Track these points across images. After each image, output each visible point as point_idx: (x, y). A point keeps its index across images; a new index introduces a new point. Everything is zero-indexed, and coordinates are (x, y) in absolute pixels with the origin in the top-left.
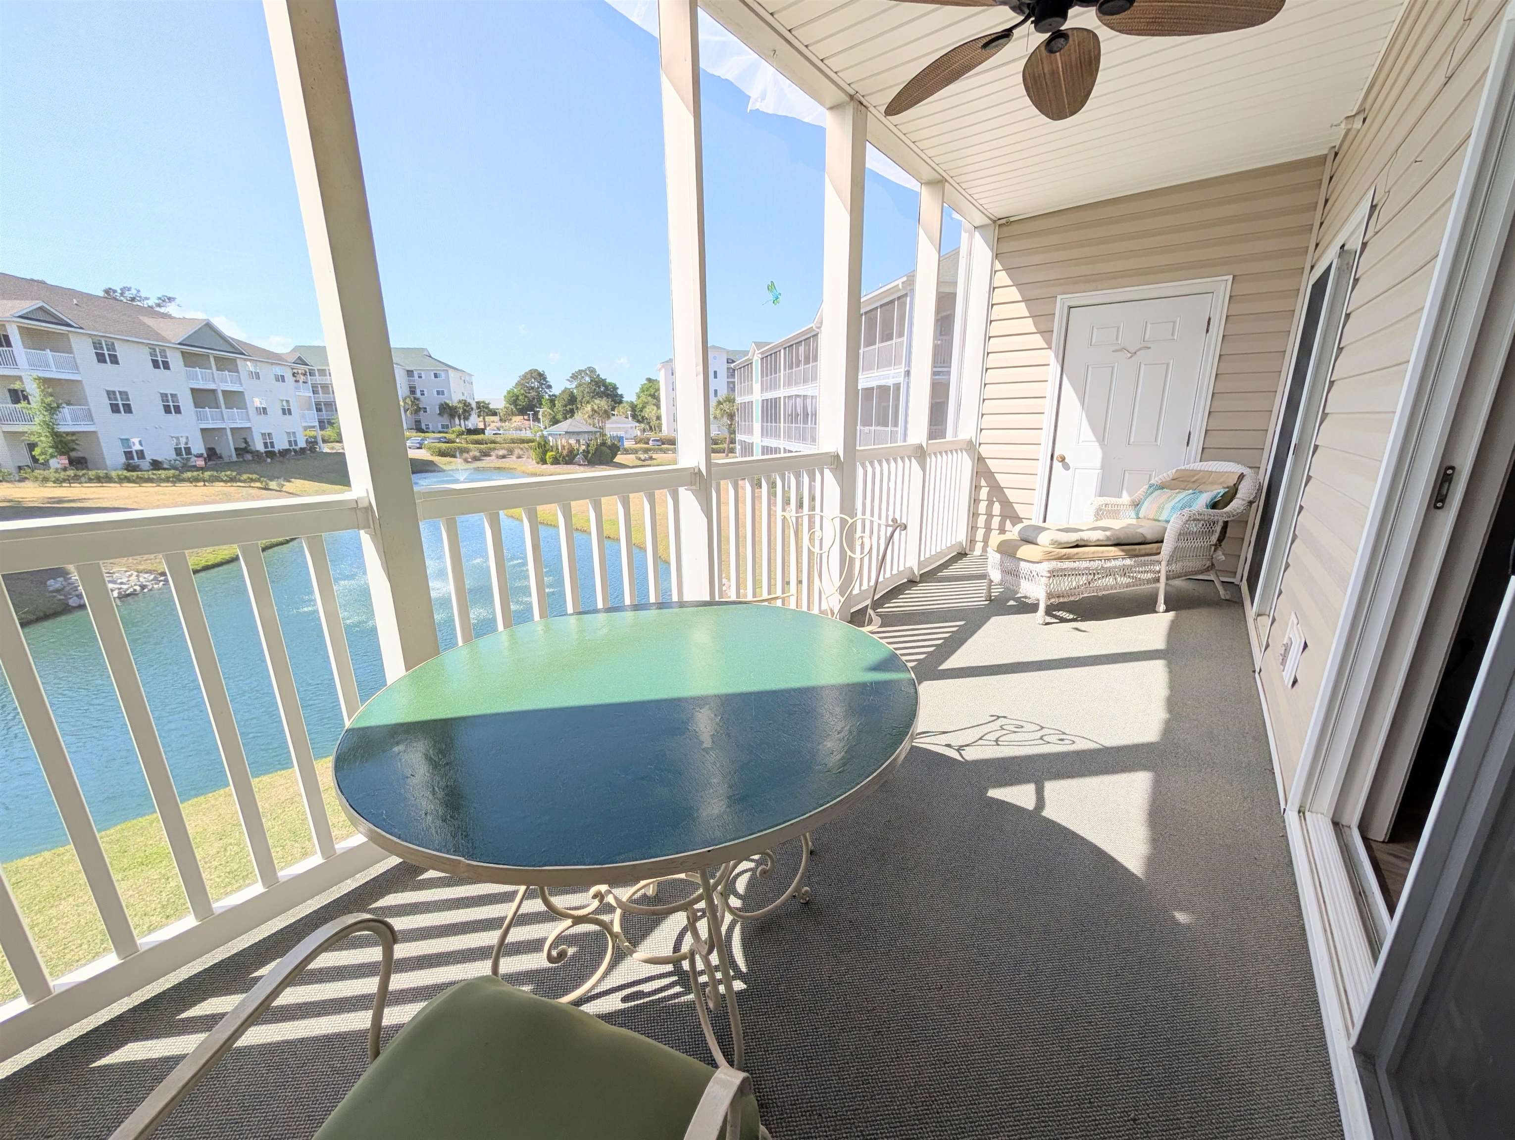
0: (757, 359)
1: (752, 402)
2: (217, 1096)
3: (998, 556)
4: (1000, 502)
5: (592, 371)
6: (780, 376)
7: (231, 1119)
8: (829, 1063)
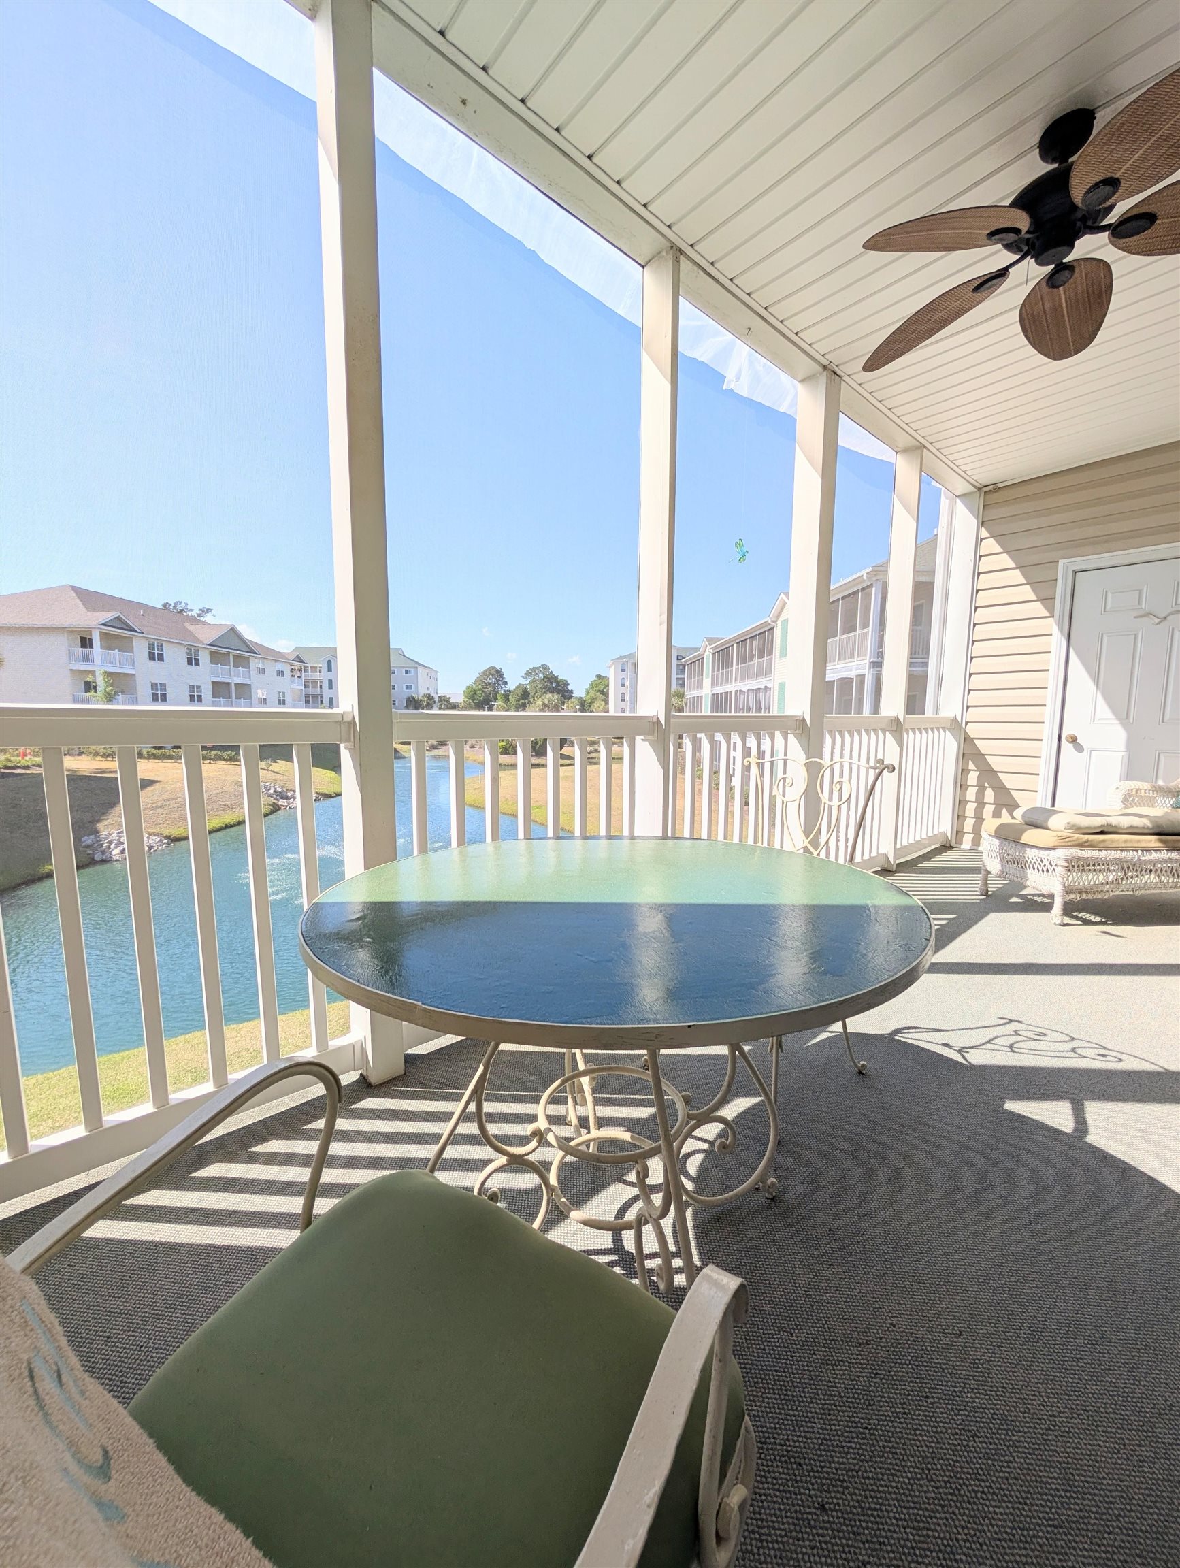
0: (708, 654)
1: (702, 696)
2: (145, 1288)
3: (996, 842)
4: (994, 788)
5: (546, 669)
6: (732, 670)
7: (154, 1314)
8: (809, 1400)
